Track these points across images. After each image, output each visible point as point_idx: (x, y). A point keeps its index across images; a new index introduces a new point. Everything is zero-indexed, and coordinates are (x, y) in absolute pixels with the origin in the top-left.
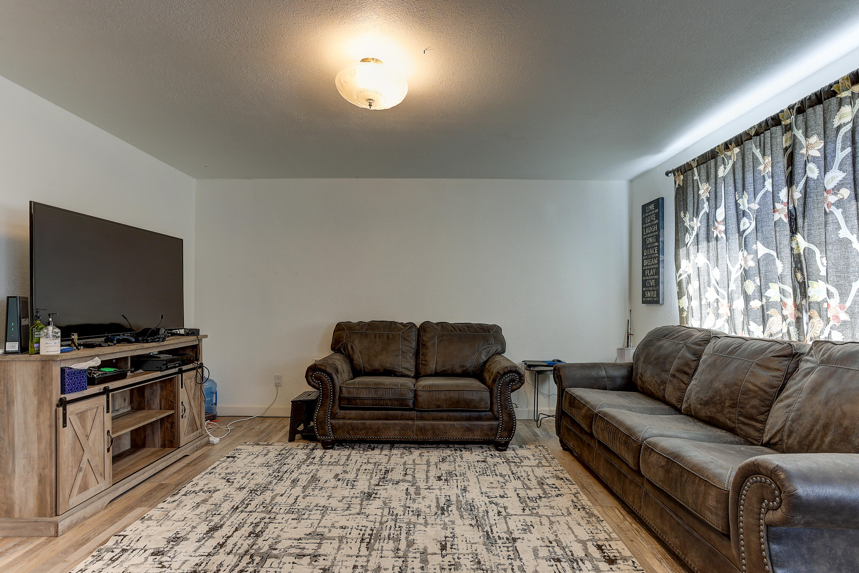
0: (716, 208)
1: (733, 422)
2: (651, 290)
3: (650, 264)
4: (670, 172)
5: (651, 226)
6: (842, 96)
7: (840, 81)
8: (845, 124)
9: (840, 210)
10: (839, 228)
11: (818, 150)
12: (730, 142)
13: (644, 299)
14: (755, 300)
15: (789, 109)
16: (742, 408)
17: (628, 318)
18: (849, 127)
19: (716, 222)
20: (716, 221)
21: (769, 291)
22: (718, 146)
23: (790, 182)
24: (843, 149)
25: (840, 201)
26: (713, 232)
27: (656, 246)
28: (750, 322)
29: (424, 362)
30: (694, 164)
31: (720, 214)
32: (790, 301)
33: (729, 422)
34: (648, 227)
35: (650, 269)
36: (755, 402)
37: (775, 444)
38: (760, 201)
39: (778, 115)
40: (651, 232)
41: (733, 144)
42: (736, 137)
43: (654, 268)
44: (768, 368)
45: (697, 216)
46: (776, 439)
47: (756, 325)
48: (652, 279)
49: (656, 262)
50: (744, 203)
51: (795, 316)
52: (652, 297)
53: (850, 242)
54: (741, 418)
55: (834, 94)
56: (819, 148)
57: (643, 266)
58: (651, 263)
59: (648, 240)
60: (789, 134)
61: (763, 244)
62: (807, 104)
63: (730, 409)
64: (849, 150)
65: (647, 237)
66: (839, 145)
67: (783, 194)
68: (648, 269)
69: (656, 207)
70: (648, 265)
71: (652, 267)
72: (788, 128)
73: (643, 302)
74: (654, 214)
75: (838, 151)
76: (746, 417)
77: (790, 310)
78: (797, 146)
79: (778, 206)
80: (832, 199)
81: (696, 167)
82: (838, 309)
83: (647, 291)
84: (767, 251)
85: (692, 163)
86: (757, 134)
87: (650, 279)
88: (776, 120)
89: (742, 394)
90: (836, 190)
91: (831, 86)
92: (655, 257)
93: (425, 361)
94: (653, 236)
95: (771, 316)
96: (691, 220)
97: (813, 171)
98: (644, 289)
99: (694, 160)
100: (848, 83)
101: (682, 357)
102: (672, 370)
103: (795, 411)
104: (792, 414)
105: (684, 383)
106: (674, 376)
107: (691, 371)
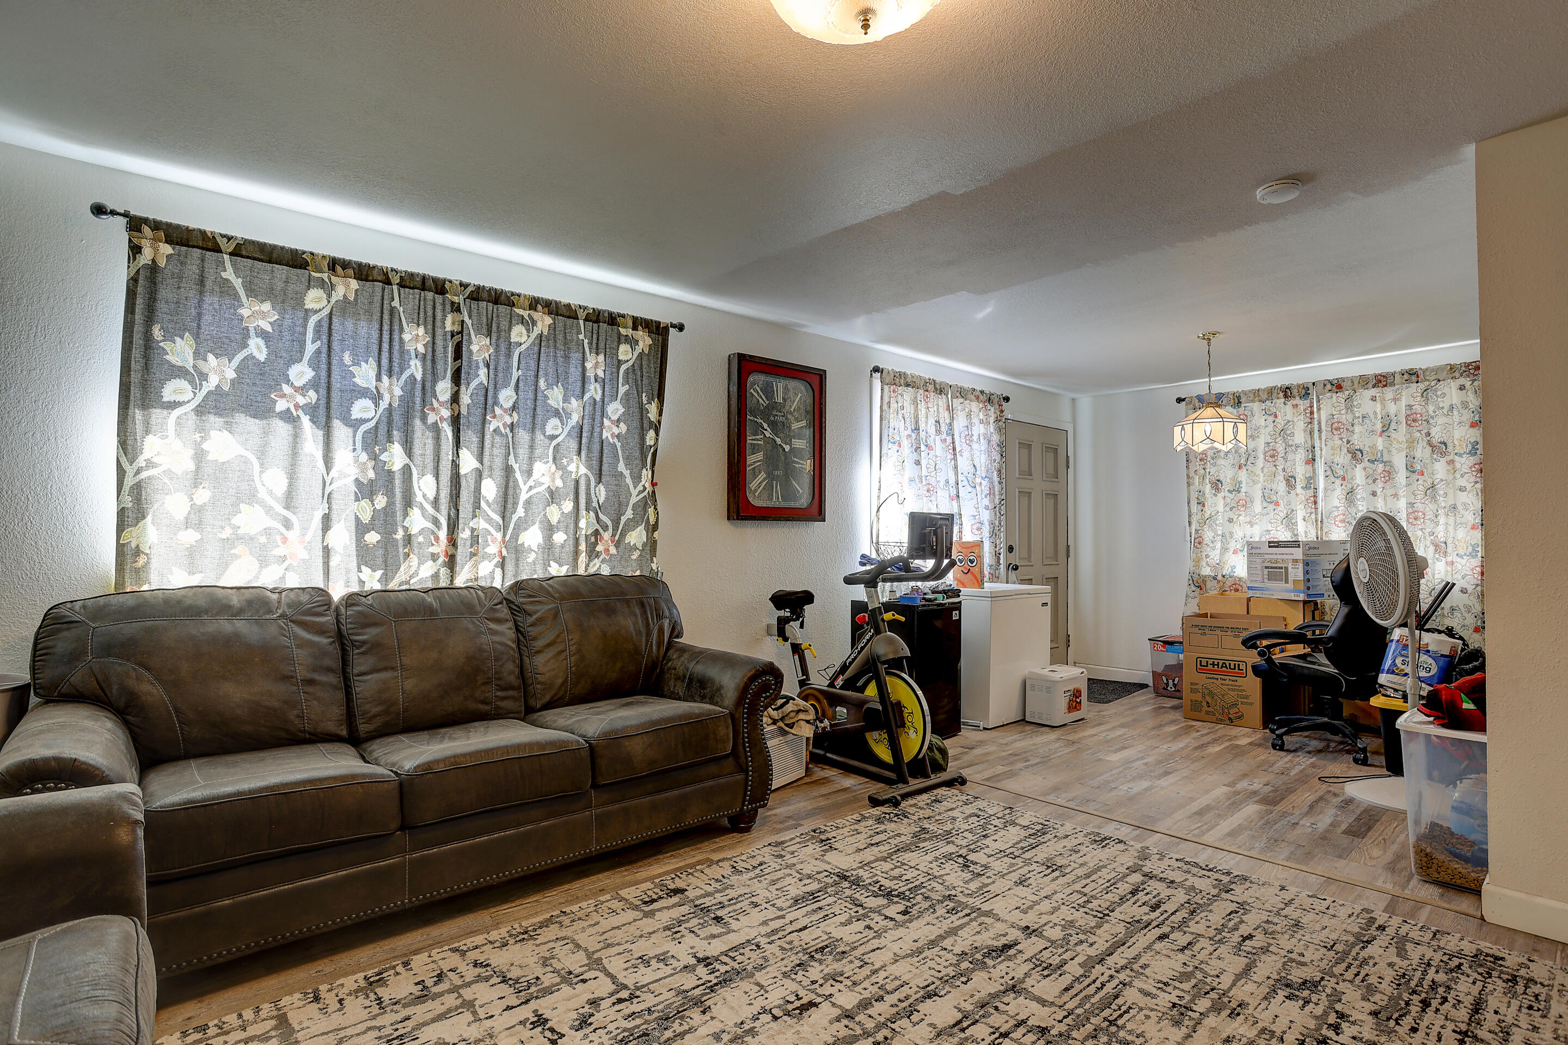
0: (289, 362)
1: (488, 703)
4: (115, 213)
6: (521, 313)
8: (521, 344)
9: (511, 434)
10: (509, 454)
14: (374, 532)
15: (460, 286)
16: (499, 679)
18: (524, 348)
19: (283, 385)
20: (287, 381)
21: (407, 519)
22: (312, 254)
25: (513, 424)
26: (275, 402)
28: (361, 566)
31: (302, 372)
32: (441, 533)
33: (481, 706)
37: (559, 699)
38: (401, 386)
39: (443, 281)
41: (349, 271)
45: (226, 355)
46: (562, 693)
47: (370, 571)
50: (364, 375)
51: (447, 553)
53: (514, 471)
54: (499, 693)
56: (489, 353)
60: (457, 317)
62: (484, 295)
63: (483, 688)
67: (444, 388)
72: (456, 308)
76: (504, 689)
77: (439, 546)
78: (466, 338)
79: (435, 404)
81: (230, 254)
82: (502, 543)
85: (221, 241)
86: (403, 284)
89: (496, 661)
90: (510, 411)
95: (408, 556)
96: (198, 355)
97: (485, 377)
99: (228, 238)
100: (527, 303)
101: (303, 644)
102: (301, 672)
103: (574, 654)
104: (573, 659)
105: (336, 688)
106: (311, 682)
107: (337, 664)
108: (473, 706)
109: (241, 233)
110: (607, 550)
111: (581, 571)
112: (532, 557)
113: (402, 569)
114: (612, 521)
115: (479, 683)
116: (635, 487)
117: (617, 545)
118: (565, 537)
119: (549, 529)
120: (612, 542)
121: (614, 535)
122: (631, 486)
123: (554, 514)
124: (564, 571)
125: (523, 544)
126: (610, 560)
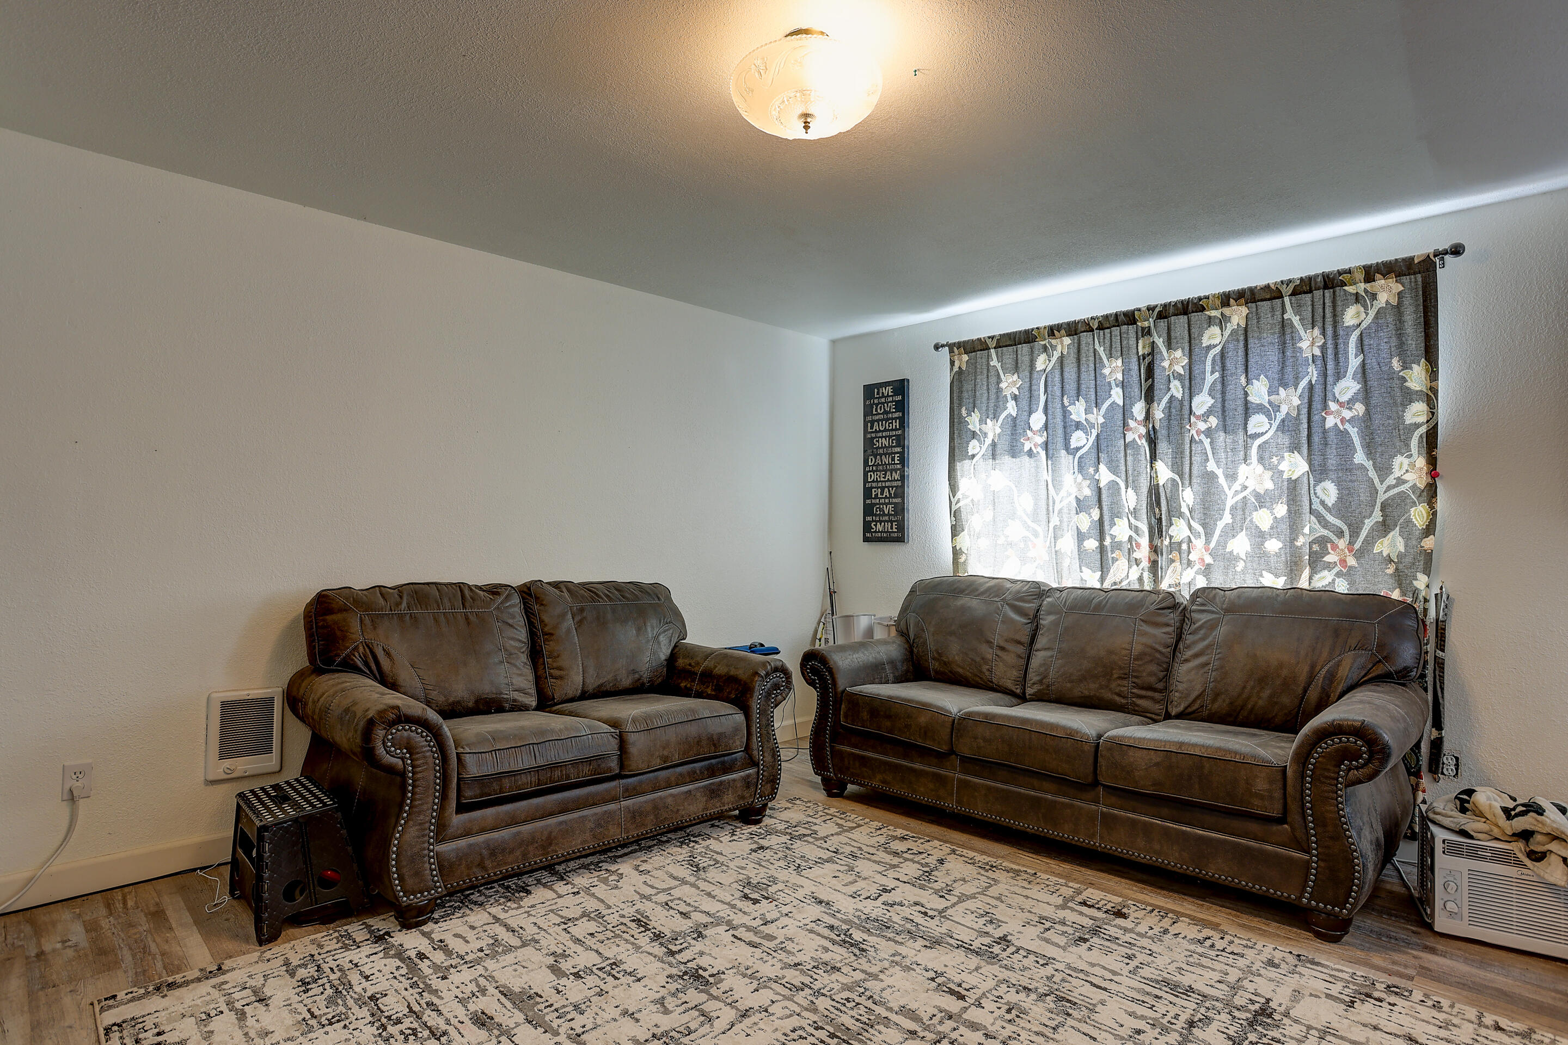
0: (1030, 414)
1: (1124, 697)
2: (884, 521)
3: (882, 479)
4: (943, 346)
5: (887, 420)
6: (1212, 315)
7: (1210, 297)
8: (1215, 346)
9: (1209, 440)
10: (1207, 460)
11: (1182, 367)
12: (1059, 327)
13: (868, 535)
14: (1091, 539)
15: (1149, 311)
16: (1136, 677)
17: (828, 565)
18: (1218, 349)
19: (1028, 431)
20: (1030, 428)
21: (1114, 528)
22: (1038, 328)
23: (1150, 397)
24: (1212, 373)
25: (1209, 429)
26: (1023, 444)
27: (897, 453)
28: (1083, 568)
29: (556, 673)
30: (992, 344)
31: (1038, 419)
32: (1144, 541)
33: (1117, 698)
34: (878, 421)
35: (883, 489)
36: (1153, 668)
37: (1194, 712)
38: (1105, 414)
39: (1133, 312)
40: (885, 430)
41: (1063, 332)
42: (1068, 324)
43: (892, 487)
44: (1156, 625)
45: (996, 417)
46: (1196, 706)
47: (1090, 571)
48: (886, 504)
49: (897, 476)
50: (1078, 411)
51: (1149, 559)
52: (888, 532)
53: (1217, 477)
54: (1135, 691)
55: (1203, 309)
56: (1183, 364)
57: (866, 481)
58: (884, 478)
59: (878, 441)
60: (1148, 340)
61: (1109, 469)
62: (1172, 310)
63: (1119, 682)
64: (1217, 375)
65: (876, 437)
66: (1208, 368)
67: (1139, 409)
68: (877, 488)
69: (896, 393)
70: (877, 481)
71: (887, 484)
72: (1147, 332)
73: (866, 540)
74: (892, 402)
75: (1208, 374)
76: (1142, 688)
77: (1143, 553)
78: (1157, 357)
79: (1132, 423)
80: (1202, 426)
81: (995, 348)
82: (1204, 550)
83: (876, 522)
84: (1113, 477)
85: (989, 341)
86: (1101, 327)
87: (883, 504)
88: (1130, 318)
89: (1135, 660)
90: (1205, 417)
91: (1200, 299)
92: (896, 470)
93: (560, 669)
94: (890, 437)
95: (1117, 560)
96: (982, 421)
97: (1177, 389)
98: (869, 519)
99: (992, 338)
100: (1218, 302)
101: (1007, 620)
102: (997, 640)
103: (1216, 669)
104: (1214, 673)
105: (1019, 656)
106: (1002, 649)
107: (1026, 639)
108: (1108, 695)
109: (998, 331)
110: (1343, 562)
111: (1303, 583)
112: (1240, 566)
113: (1112, 571)
114: (1349, 526)
115: (1115, 676)
116: (1382, 482)
117: (1359, 555)
118: (1280, 545)
119: (1260, 537)
120: (1350, 551)
121: (1351, 543)
122: (1376, 481)
123: (1263, 519)
124: (1280, 583)
125: (1231, 552)
126: (1348, 574)
